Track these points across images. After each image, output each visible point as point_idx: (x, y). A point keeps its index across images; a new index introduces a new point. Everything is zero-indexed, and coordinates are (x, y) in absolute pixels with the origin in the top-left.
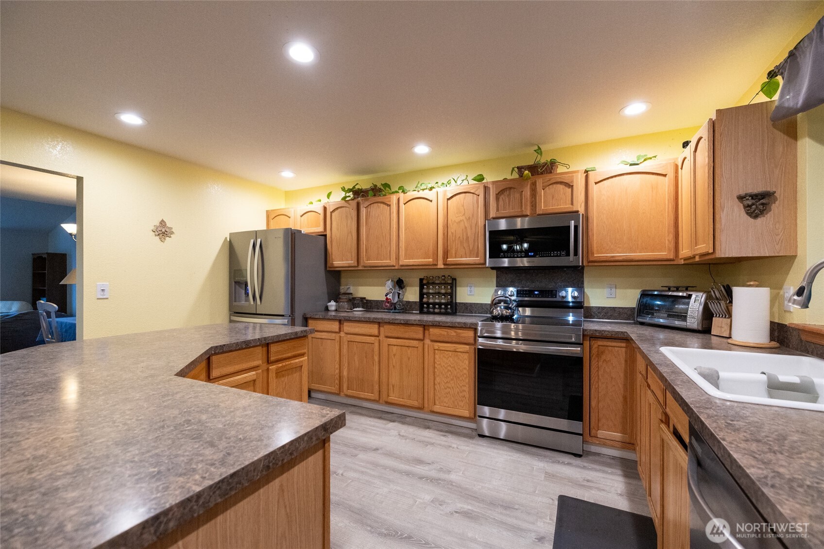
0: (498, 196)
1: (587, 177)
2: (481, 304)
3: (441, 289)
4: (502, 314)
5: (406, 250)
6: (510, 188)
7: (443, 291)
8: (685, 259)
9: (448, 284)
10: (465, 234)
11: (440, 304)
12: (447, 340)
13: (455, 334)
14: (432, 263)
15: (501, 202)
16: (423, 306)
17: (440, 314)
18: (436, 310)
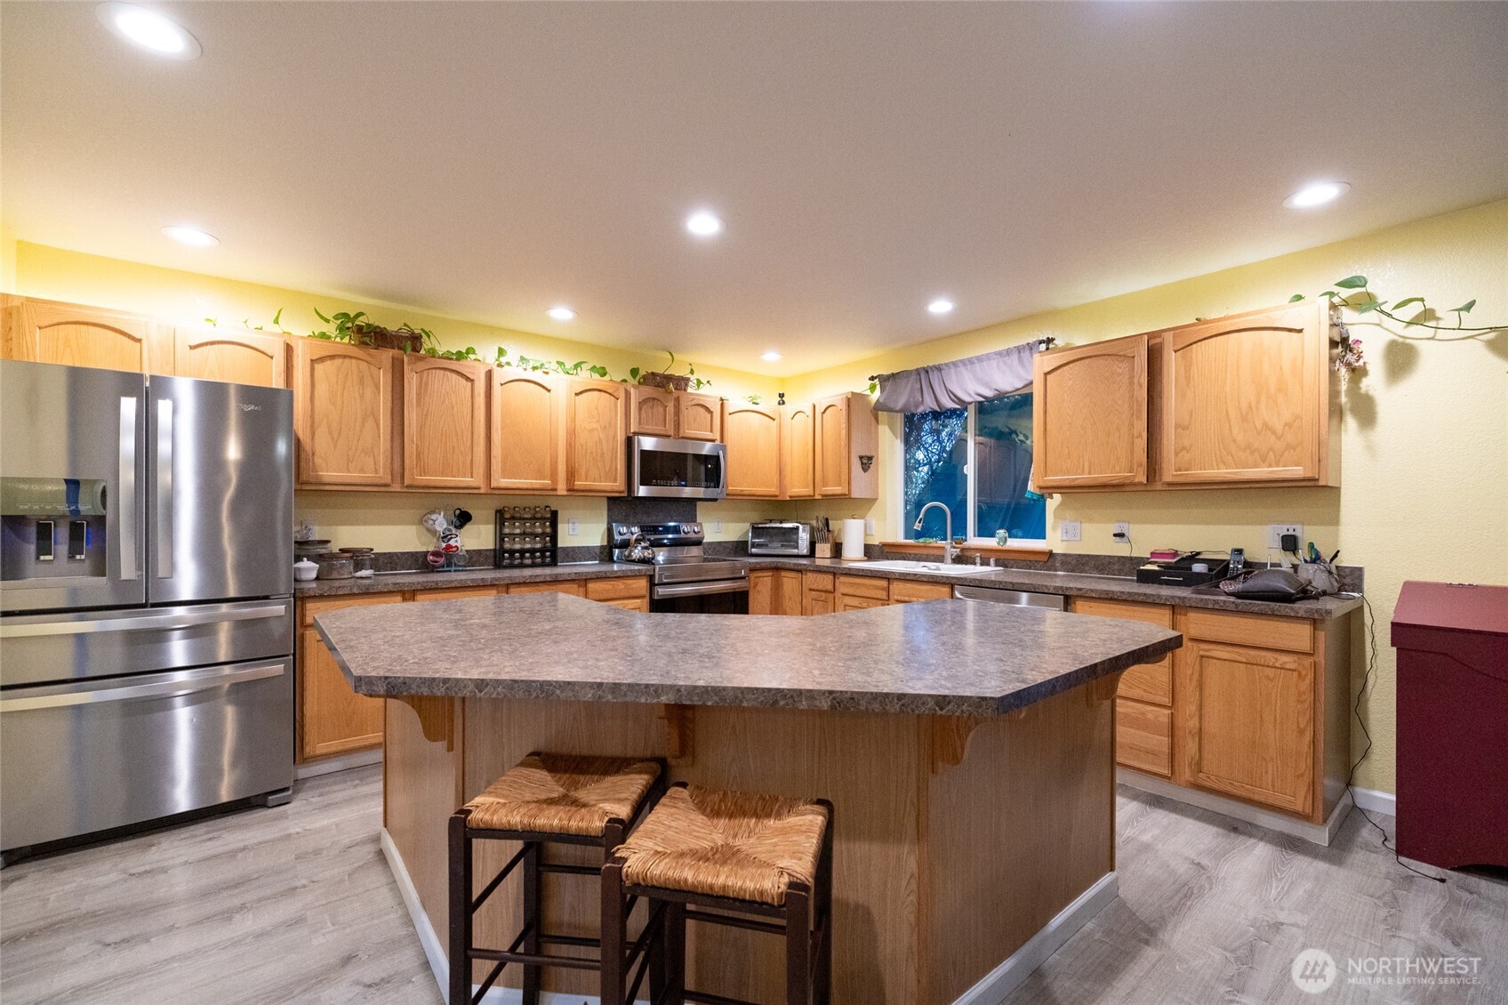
0: (641, 404)
1: (722, 405)
2: (588, 547)
3: (535, 527)
4: (644, 557)
5: (504, 463)
6: (654, 399)
7: (539, 530)
8: (790, 497)
9: (545, 518)
10: (599, 451)
11: (532, 551)
12: (613, 596)
13: (623, 586)
14: (550, 488)
15: (643, 415)
16: (504, 556)
17: (534, 565)
18: (528, 562)
